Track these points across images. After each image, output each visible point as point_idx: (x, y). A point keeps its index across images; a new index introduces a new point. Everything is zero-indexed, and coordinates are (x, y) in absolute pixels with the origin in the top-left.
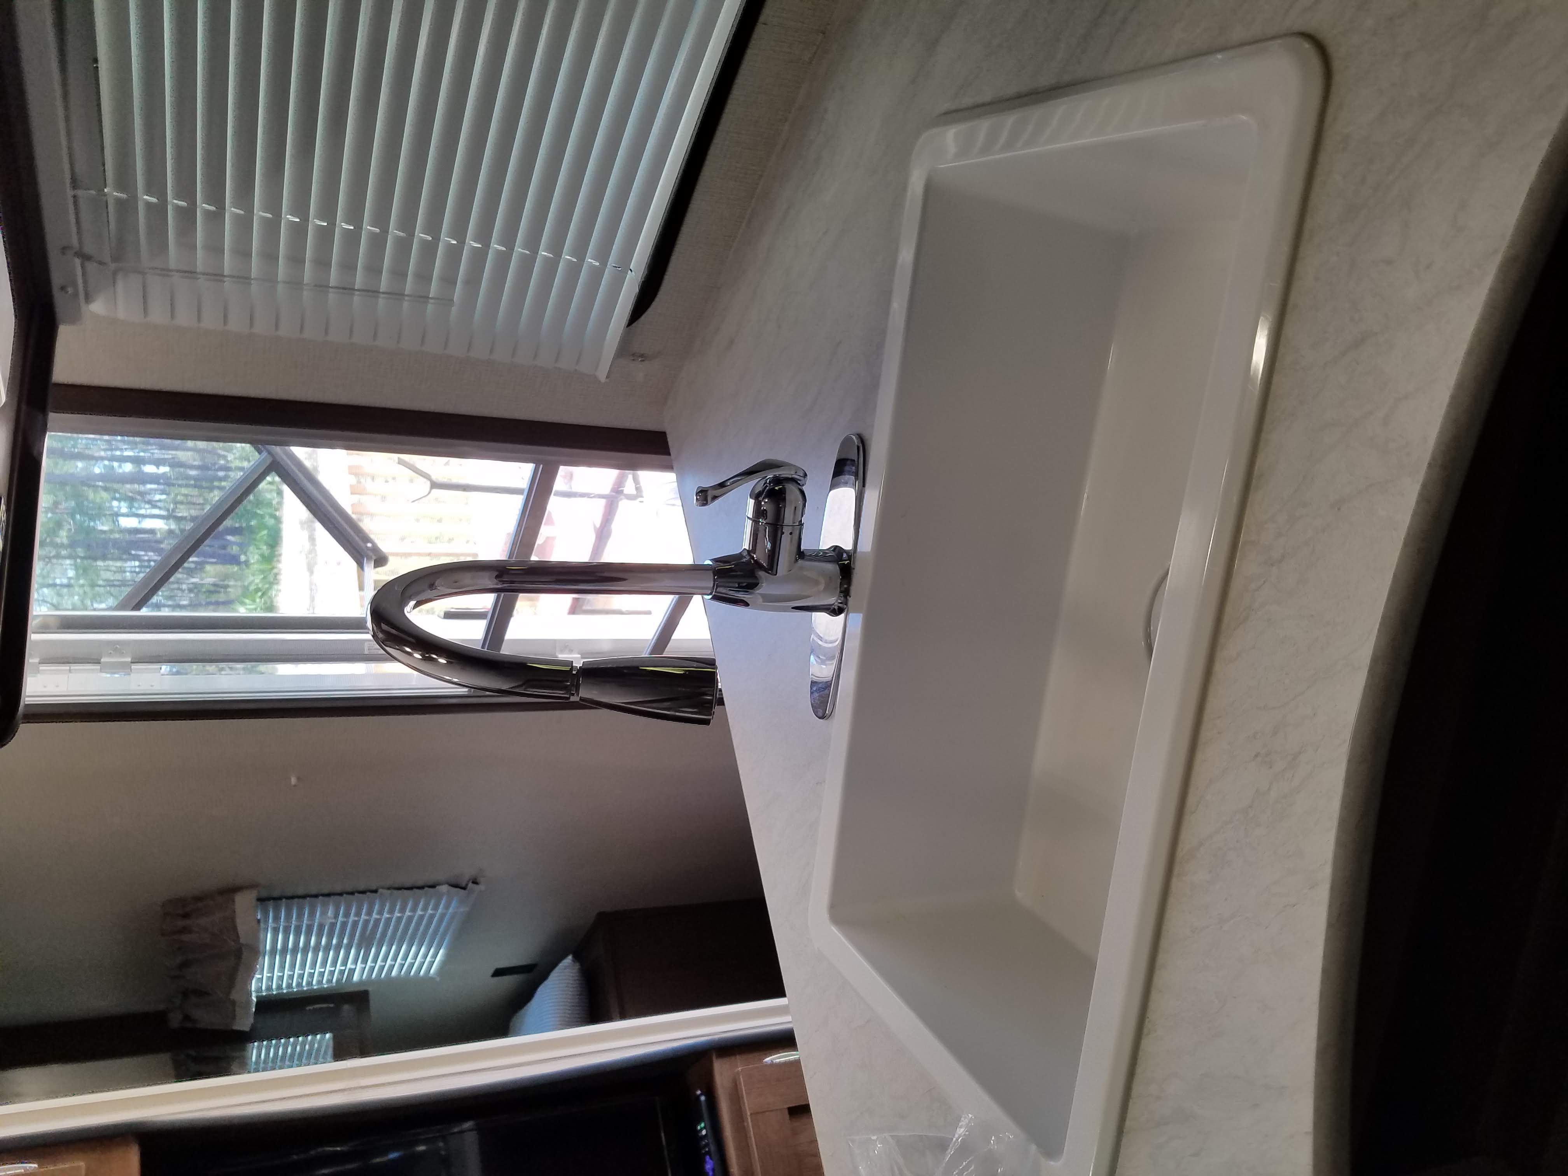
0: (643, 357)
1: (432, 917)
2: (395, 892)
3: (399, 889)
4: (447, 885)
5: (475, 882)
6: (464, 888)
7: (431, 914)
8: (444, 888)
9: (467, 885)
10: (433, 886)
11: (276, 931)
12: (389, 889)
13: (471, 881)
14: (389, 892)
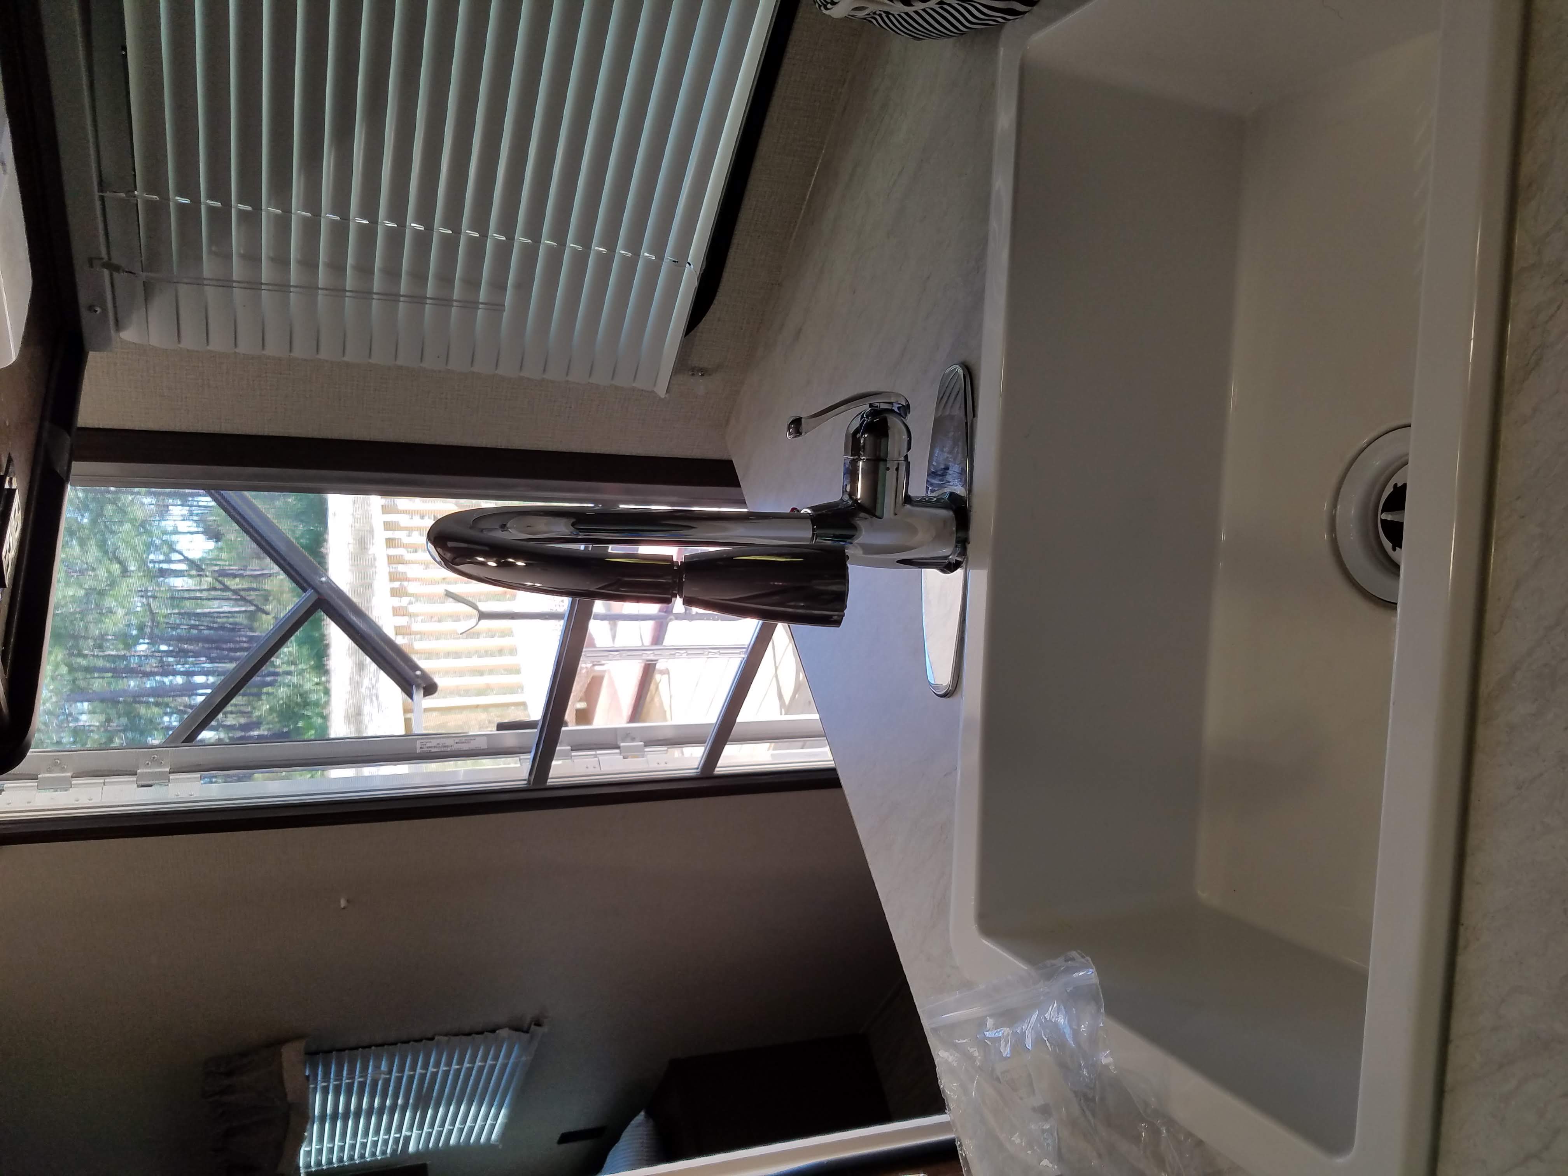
0: (704, 372)
1: (493, 1067)
2: (453, 1038)
3: (456, 1035)
4: (507, 1029)
5: (538, 1024)
6: (527, 1032)
7: (491, 1064)
8: (504, 1033)
9: (529, 1027)
10: (493, 1031)
11: (325, 1091)
12: (446, 1035)
13: (533, 1023)
14: (446, 1038)
